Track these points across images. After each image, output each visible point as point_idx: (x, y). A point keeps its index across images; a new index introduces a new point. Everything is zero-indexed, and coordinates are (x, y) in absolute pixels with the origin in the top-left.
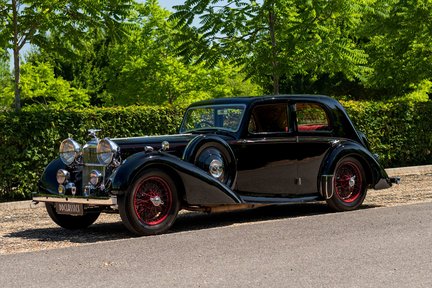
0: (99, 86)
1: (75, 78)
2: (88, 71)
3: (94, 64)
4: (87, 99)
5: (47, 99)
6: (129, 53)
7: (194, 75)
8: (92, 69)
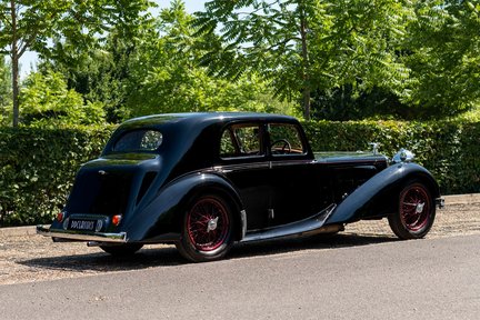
0: (117, 100)
1: (92, 91)
2: (106, 83)
3: (112, 75)
4: (103, 114)
5: (58, 113)
6: (152, 63)
7: (222, 90)
8: (111, 80)
